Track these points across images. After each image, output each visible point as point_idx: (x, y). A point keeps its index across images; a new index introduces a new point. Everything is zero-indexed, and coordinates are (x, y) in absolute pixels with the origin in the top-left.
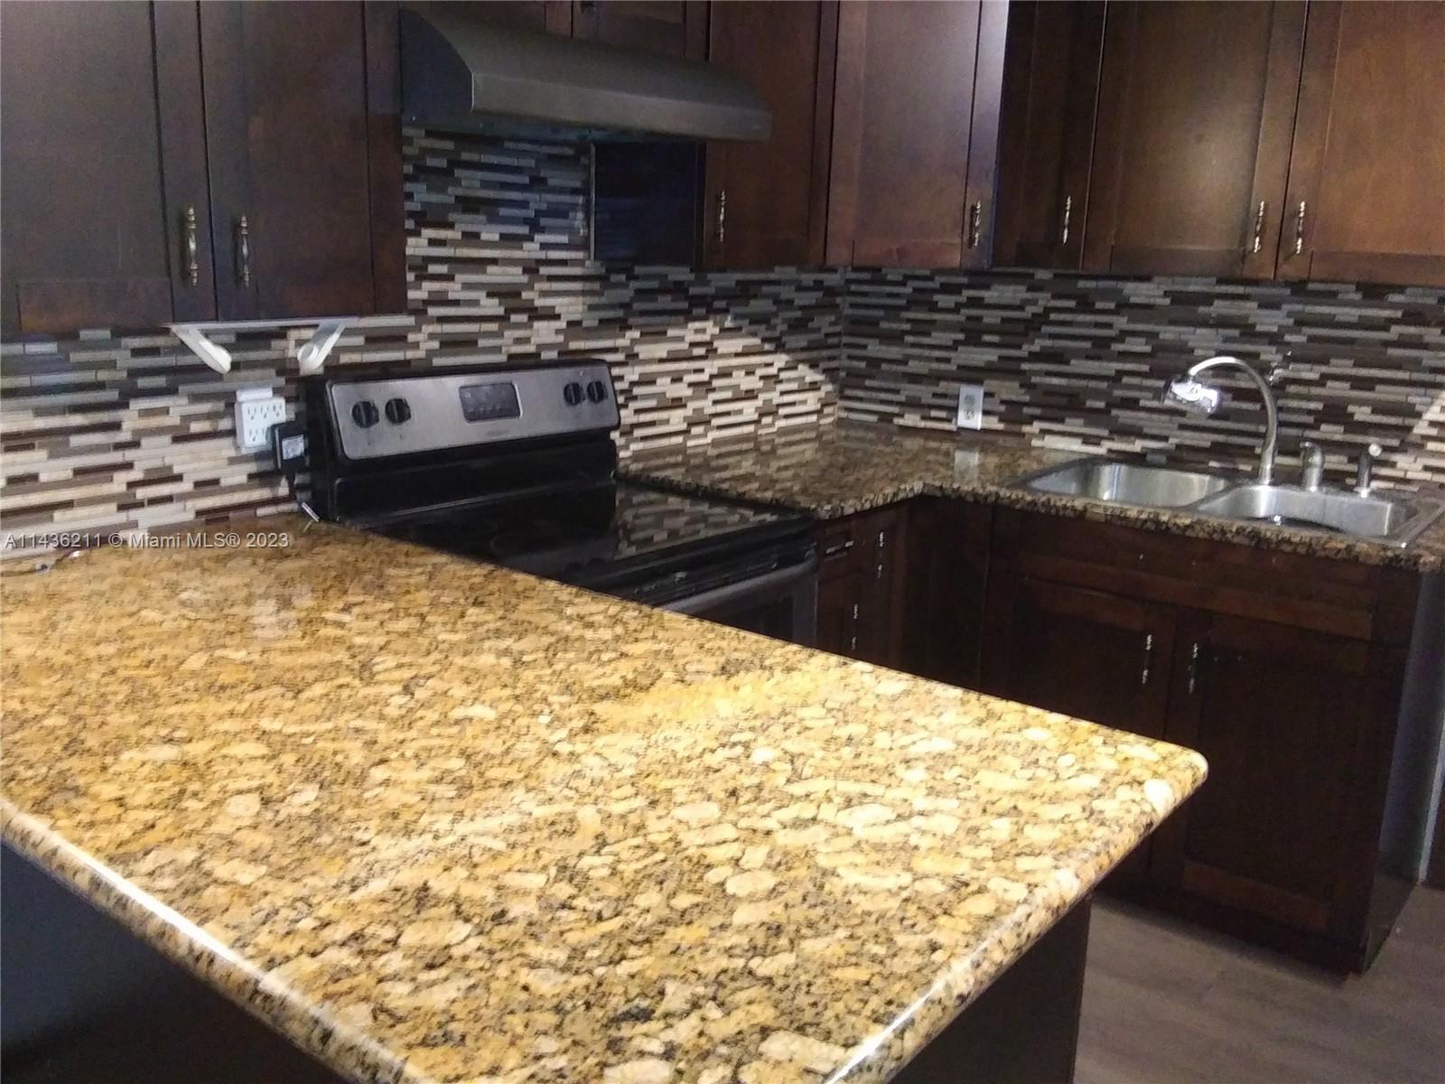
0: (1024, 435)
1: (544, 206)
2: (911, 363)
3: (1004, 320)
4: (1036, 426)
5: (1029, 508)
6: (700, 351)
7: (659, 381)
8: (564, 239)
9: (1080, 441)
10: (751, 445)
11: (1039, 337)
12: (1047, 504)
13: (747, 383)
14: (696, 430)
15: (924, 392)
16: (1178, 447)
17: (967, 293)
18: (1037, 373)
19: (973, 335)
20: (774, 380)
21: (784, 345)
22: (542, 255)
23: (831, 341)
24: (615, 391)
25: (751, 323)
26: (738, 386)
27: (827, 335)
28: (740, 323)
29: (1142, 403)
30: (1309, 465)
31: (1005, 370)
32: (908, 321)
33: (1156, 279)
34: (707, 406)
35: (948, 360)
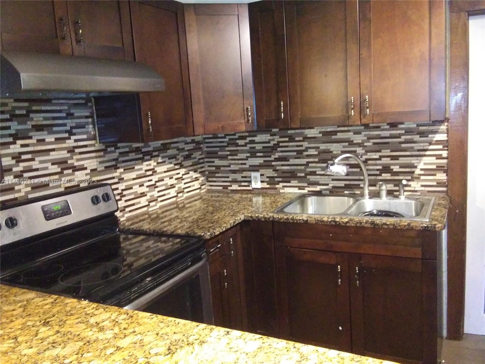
0: (276, 188)
1: (74, 125)
2: (232, 166)
3: (263, 147)
4: (281, 185)
5: (286, 221)
6: (150, 173)
7: (134, 187)
8: (85, 137)
9: (297, 189)
10: (175, 205)
11: (277, 152)
12: (292, 219)
13: (170, 182)
14: (151, 204)
15: (238, 177)
16: (333, 187)
17: (249, 139)
18: (278, 165)
19: (253, 154)
20: (181, 179)
21: (183, 165)
22: (75, 144)
23: (201, 161)
24: (114, 195)
25: (169, 159)
26: (167, 184)
27: (199, 159)
28: (165, 159)
29: (317, 173)
30: (381, 190)
31: (267, 165)
32: (229, 151)
33: (315, 128)
34: (155, 194)
35: (245, 164)
